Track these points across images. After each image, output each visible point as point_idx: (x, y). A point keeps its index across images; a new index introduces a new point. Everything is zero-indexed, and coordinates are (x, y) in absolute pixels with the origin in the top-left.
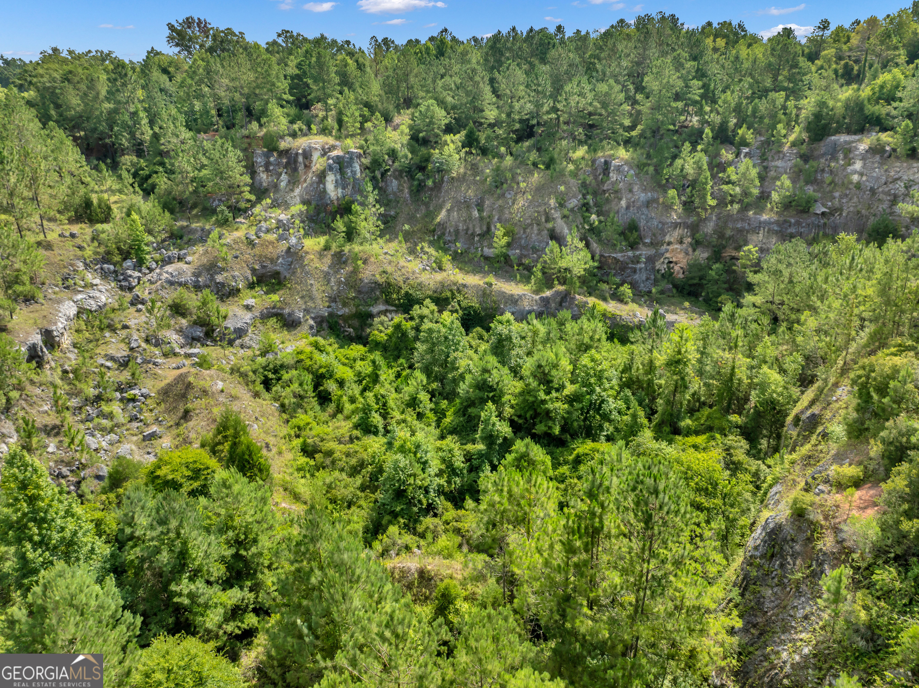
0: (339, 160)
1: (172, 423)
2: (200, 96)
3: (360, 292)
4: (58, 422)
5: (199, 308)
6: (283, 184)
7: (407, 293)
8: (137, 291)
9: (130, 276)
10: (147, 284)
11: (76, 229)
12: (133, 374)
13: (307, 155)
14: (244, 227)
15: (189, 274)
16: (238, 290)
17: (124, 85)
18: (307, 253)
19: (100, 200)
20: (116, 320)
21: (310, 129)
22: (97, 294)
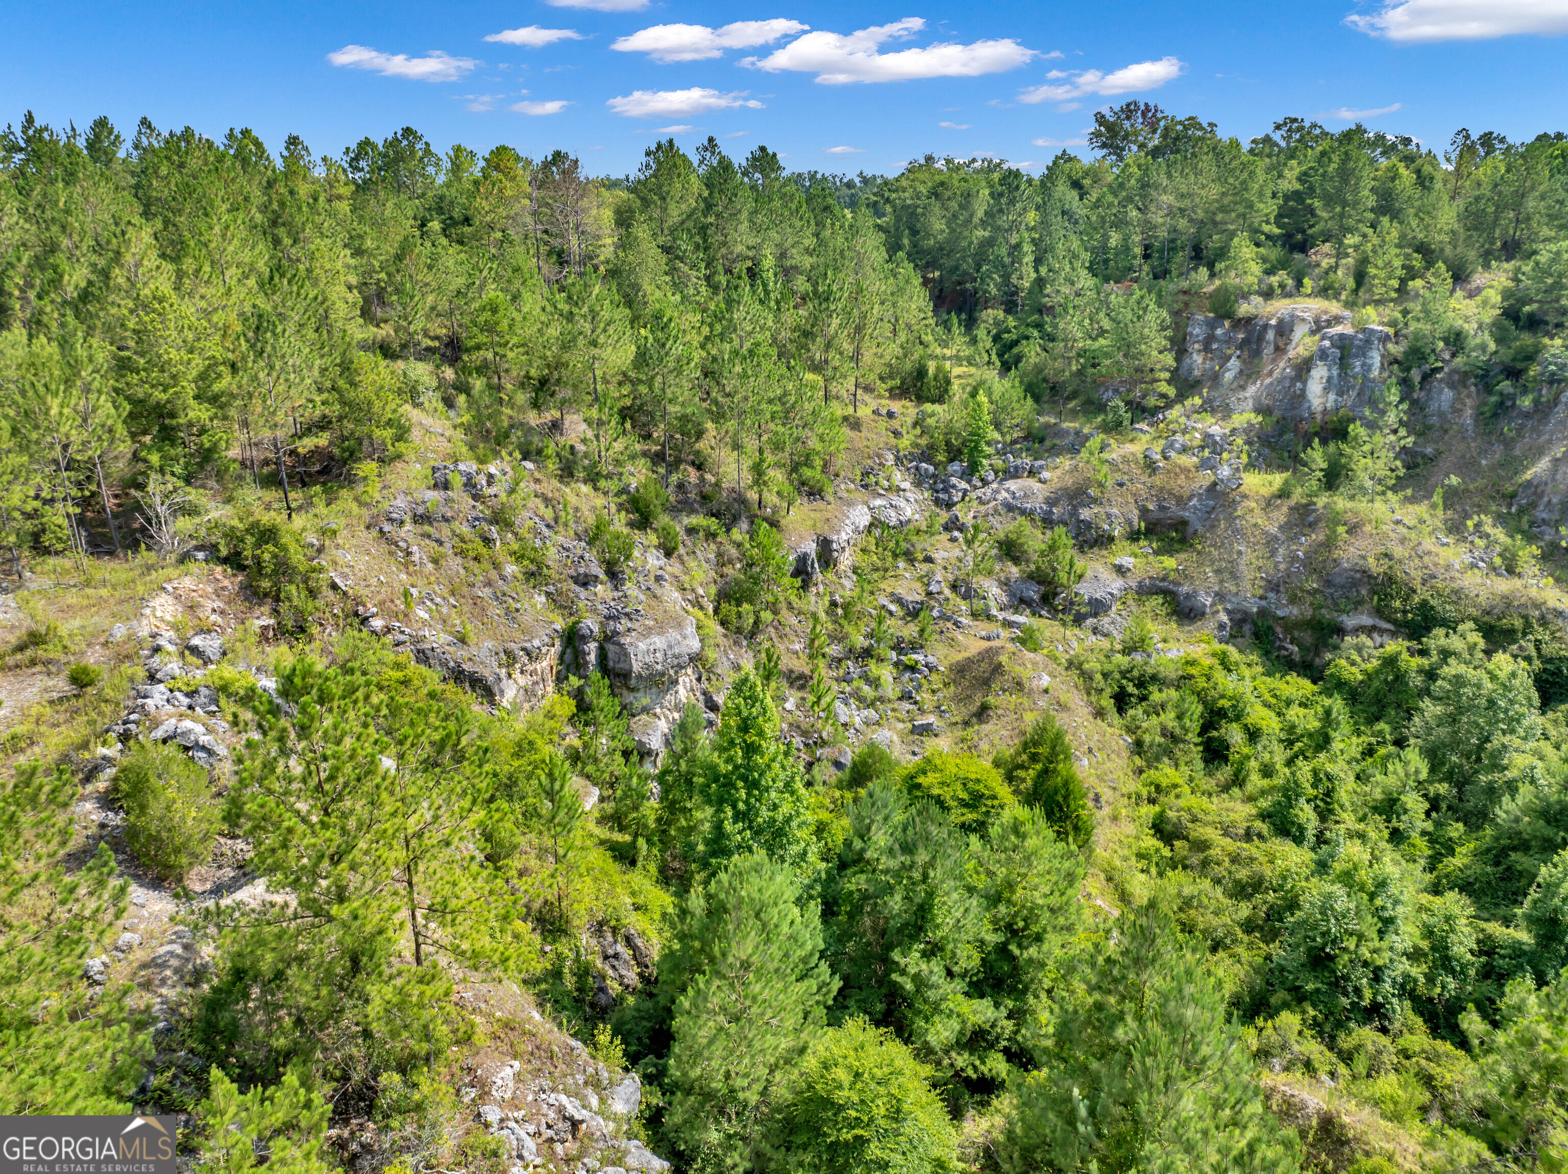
0: (1342, 342)
1: (958, 719)
2: (1120, 223)
3: (1328, 583)
4: (807, 672)
5: (1042, 554)
6: (1228, 376)
7: (1424, 604)
8: (958, 510)
9: (954, 486)
10: (975, 503)
11: (896, 406)
12: (922, 631)
13: (1284, 329)
14: (1145, 438)
15: (1041, 498)
16: (1111, 539)
17: (1012, 202)
18: (1245, 496)
19: (939, 369)
20: (919, 547)
21: (1299, 284)
22: (902, 503)
